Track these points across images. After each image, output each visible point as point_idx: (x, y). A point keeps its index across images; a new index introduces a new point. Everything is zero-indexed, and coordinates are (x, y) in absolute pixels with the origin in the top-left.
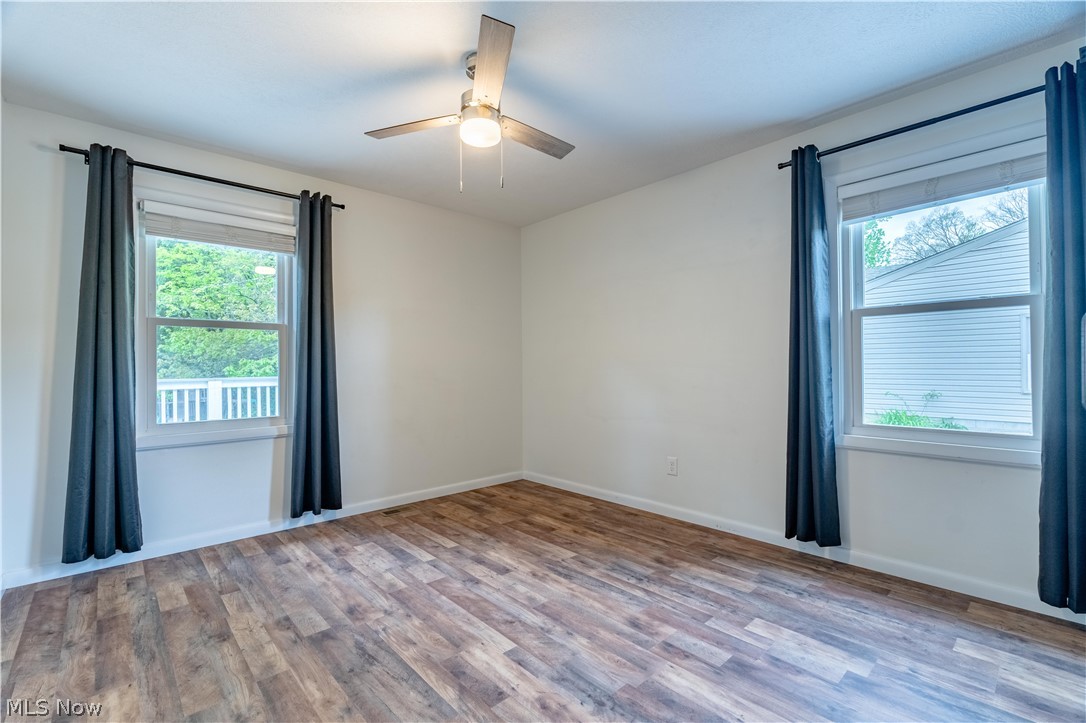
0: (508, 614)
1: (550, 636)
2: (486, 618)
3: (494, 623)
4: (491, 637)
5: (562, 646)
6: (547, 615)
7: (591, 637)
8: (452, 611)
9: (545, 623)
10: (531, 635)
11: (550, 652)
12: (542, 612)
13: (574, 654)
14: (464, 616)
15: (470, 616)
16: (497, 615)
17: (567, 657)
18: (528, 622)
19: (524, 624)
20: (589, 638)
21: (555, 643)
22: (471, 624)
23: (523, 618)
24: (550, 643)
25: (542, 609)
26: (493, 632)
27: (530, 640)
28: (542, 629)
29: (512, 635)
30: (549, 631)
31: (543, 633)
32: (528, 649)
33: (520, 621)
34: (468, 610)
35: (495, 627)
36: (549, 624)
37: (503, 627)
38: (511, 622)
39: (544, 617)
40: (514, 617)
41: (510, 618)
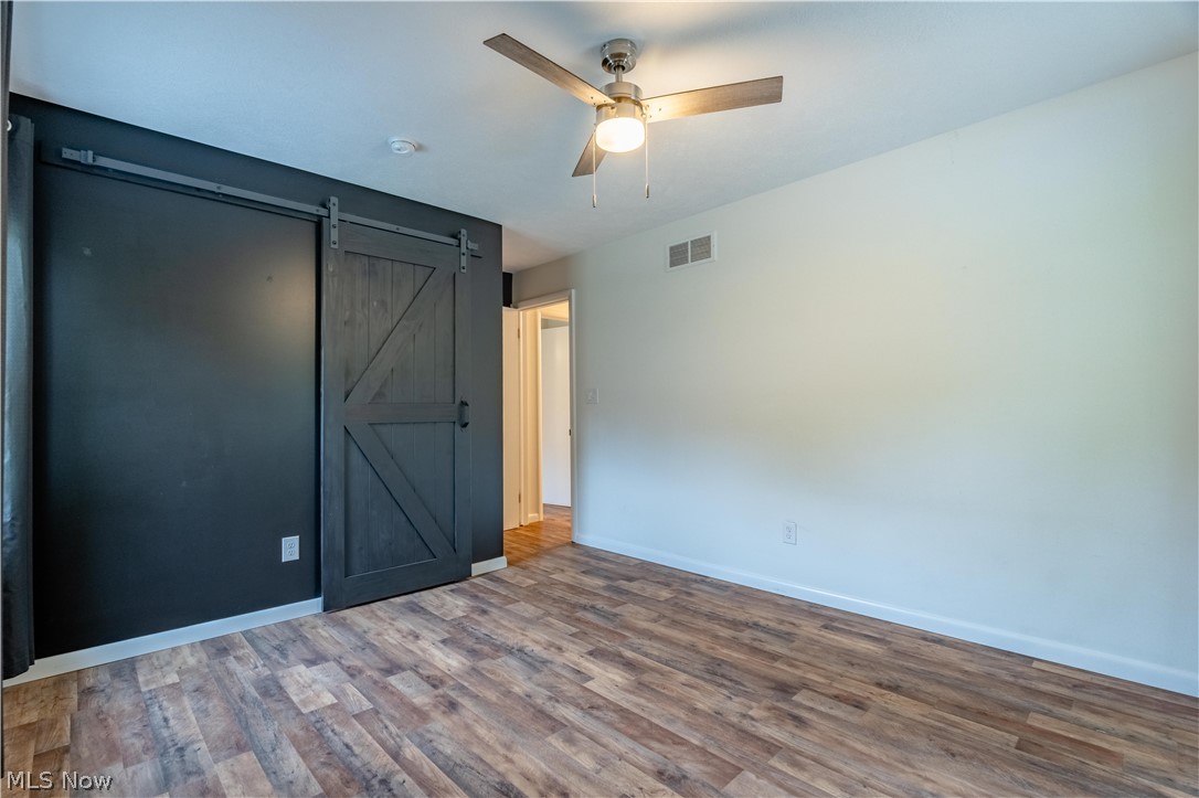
0: (597, 718)
1: (549, 693)
2: (621, 711)
3: (612, 707)
4: (611, 692)
5: (539, 685)
6: (550, 717)
7: (508, 693)
8: (670, 721)
9: (554, 707)
10: (569, 695)
11: (551, 680)
12: (556, 720)
13: (530, 678)
14: (652, 715)
15: (642, 714)
16: (612, 716)
17: (537, 676)
18: (572, 708)
19: (578, 706)
20: (510, 692)
21: (545, 688)
22: (638, 705)
23: (580, 713)
24: (550, 687)
25: (556, 725)
26: (611, 697)
27: (571, 690)
28: (557, 701)
29: (589, 694)
30: (550, 698)
31: (556, 697)
32: (572, 682)
33: (582, 709)
34: (650, 723)
35: (611, 702)
36: (549, 707)
37: (601, 702)
38: (592, 707)
39: (554, 715)
40: (591, 715)
41: (595, 712)
